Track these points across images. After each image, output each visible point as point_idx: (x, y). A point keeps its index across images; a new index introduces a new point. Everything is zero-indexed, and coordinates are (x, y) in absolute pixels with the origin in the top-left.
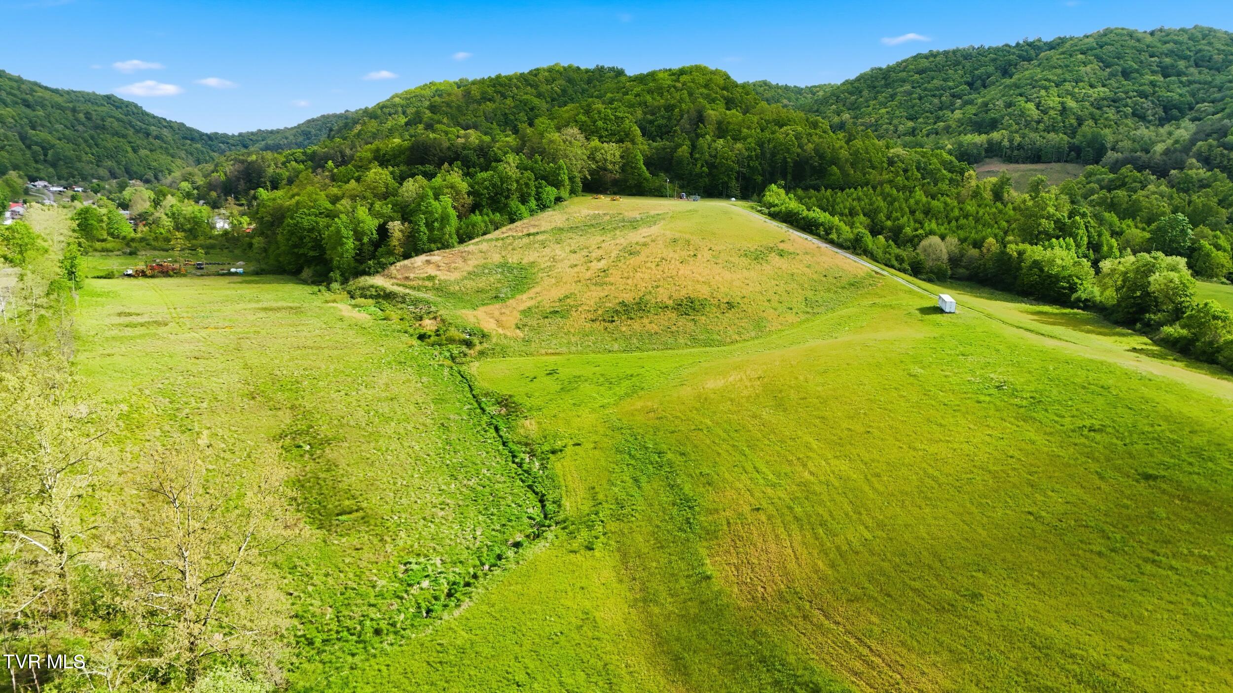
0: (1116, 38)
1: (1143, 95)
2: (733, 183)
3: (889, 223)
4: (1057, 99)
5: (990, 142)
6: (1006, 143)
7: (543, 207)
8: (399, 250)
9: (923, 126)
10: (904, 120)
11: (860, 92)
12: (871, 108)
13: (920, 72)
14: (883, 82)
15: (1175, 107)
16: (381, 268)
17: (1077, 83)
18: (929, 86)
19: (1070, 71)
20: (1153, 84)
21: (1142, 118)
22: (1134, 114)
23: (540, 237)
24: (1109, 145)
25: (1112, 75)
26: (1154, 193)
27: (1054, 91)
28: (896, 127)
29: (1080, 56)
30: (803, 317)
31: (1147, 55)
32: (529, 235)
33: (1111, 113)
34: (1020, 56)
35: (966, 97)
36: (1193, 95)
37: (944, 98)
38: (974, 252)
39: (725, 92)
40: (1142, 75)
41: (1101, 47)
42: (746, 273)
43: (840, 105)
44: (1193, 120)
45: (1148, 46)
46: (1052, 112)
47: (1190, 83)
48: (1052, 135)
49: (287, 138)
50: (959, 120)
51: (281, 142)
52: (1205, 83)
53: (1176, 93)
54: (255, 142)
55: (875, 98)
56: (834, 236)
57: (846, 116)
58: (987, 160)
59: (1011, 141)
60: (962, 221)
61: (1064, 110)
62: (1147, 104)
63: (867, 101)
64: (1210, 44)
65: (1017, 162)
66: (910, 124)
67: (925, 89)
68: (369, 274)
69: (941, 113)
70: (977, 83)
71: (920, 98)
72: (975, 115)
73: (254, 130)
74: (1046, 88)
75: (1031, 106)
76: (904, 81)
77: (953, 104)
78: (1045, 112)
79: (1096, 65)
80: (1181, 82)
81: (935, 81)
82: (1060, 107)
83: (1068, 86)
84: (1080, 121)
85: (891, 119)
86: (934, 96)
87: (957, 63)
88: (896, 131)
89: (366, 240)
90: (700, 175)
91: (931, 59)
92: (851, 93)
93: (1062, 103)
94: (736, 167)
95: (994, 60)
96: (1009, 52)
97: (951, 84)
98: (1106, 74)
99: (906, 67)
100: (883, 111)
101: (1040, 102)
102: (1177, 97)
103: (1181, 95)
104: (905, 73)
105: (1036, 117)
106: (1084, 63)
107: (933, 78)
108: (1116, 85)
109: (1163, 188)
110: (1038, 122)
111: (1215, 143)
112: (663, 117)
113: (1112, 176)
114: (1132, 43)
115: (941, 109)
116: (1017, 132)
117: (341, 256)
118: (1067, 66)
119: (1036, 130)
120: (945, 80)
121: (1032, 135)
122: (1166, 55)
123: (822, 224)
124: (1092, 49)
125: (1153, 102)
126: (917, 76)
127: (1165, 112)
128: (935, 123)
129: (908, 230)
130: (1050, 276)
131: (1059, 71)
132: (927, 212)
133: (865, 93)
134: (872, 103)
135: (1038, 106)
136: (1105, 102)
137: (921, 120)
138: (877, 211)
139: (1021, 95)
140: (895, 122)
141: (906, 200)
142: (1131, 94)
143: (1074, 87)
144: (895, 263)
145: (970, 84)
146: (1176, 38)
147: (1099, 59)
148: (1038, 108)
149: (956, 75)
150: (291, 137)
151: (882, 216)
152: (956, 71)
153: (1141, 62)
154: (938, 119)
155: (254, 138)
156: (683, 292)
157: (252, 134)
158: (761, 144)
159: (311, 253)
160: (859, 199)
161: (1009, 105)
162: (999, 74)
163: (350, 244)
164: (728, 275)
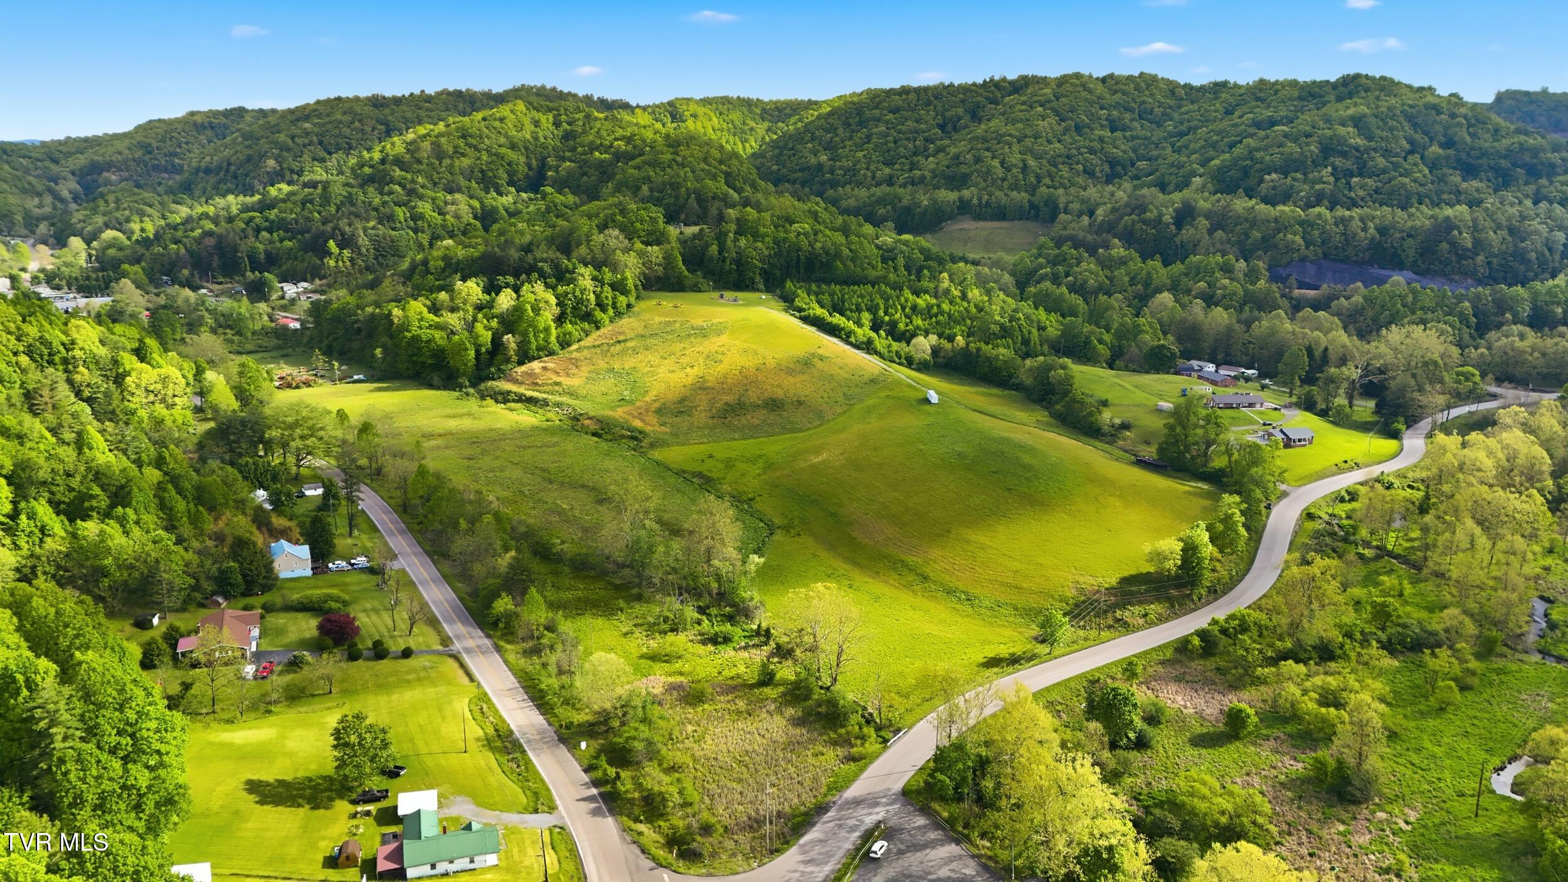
0: (1071, 89)
1: (1092, 151)
2: (758, 279)
3: (887, 318)
4: (1019, 156)
5: (961, 199)
6: (975, 201)
7: (619, 314)
8: (515, 358)
9: (899, 173)
10: (881, 166)
11: (836, 129)
12: (847, 150)
13: (894, 111)
14: (857, 119)
15: (1119, 163)
16: (501, 374)
17: (1036, 139)
18: (903, 128)
19: (1031, 126)
20: (1101, 140)
21: (1089, 173)
22: (1085, 171)
23: (630, 344)
24: (1061, 206)
25: (1066, 131)
26: (1086, 270)
27: (1016, 148)
28: (874, 173)
29: (1040, 109)
30: (845, 408)
31: (1097, 106)
32: (619, 342)
33: (1065, 171)
34: (987, 98)
35: (938, 143)
36: (1135, 151)
37: (917, 142)
38: (948, 345)
39: (723, 167)
40: (1092, 130)
41: (1057, 99)
42: (803, 377)
43: (816, 143)
44: (1132, 179)
45: (1099, 98)
46: (1014, 170)
47: (1133, 138)
48: (1014, 194)
49: (120, 153)
50: (933, 171)
51: (114, 158)
52: (1146, 138)
53: (1121, 149)
54: (69, 154)
55: (851, 138)
56: (853, 340)
57: (824, 158)
58: (960, 217)
59: (980, 199)
60: (940, 318)
61: (1025, 168)
62: (1095, 160)
63: (843, 141)
64: (1152, 95)
65: (985, 219)
66: (887, 171)
67: (900, 132)
68: (493, 379)
69: (915, 159)
70: (949, 127)
71: (895, 142)
72: (948, 167)
73: (62, 137)
74: (1010, 145)
75: (996, 163)
76: (879, 120)
77: (926, 150)
78: (1008, 170)
79: (1053, 120)
80: (1125, 137)
81: (909, 123)
82: (1021, 165)
83: (1028, 142)
84: (1039, 178)
85: (869, 164)
86: (908, 139)
87: (928, 103)
88: (873, 178)
89: (483, 350)
90: (730, 272)
91: (904, 97)
92: (827, 131)
93: (1024, 161)
94: (760, 265)
95: (963, 101)
96: (976, 92)
97: (923, 126)
98: (1061, 129)
99: (880, 103)
100: (860, 154)
101: (1004, 159)
102: (1121, 154)
103: (1124, 152)
104: (878, 111)
105: (1001, 175)
106: (1042, 116)
107: (906, 119)
108: (1069, 141)
109: (1092, 266)
110: (1003, 180)
111: (1136, 218)
112: (670, 195)
113: (1057, 251)
114: (1084, 94)
115: (915, 154)
116: (984, 189)
117: (466, 365)
118: (1028, 120)
119: (1001, 189)
120: (918, 121)
121: (998, 193)
122: (1115, 108)
123: (843, 329)
124: (1049, 101)
125: (1101, 160)
126: (890, 116)
127: (1111, 168)
128: (911, 170)
129: (902, 326)
130: (996, 368)
131: (1020, 126)
132: (914, 308)
133: (840, 131)
134: (849, 143)
135: (1002, 163)
136: (1060, 160)
137: (897, 166)
138: (877, 307)
139: (988, 150)
140: (872, 167)
141: (898, 297)
142: (1083, 150)
143: (1033, 143)
144: (897, 360)
145: (942, 127)
146: (1123, 87)
147: (1057, 113)
148: (1002, 166)
149: (929, 116)
150: (126, 152)
151: (881, 313)
152: (928, 111)
153: (1092, 114)
154: (913, 166)
155: (64, 149)
156: (766, 395)
157: (59, 142)
158: (776, 242)
159: (430, 361)
160: (862, 296)
161: (978, 160)
162: (968, 117)
163: (472, 353)
164: (791, 380)
